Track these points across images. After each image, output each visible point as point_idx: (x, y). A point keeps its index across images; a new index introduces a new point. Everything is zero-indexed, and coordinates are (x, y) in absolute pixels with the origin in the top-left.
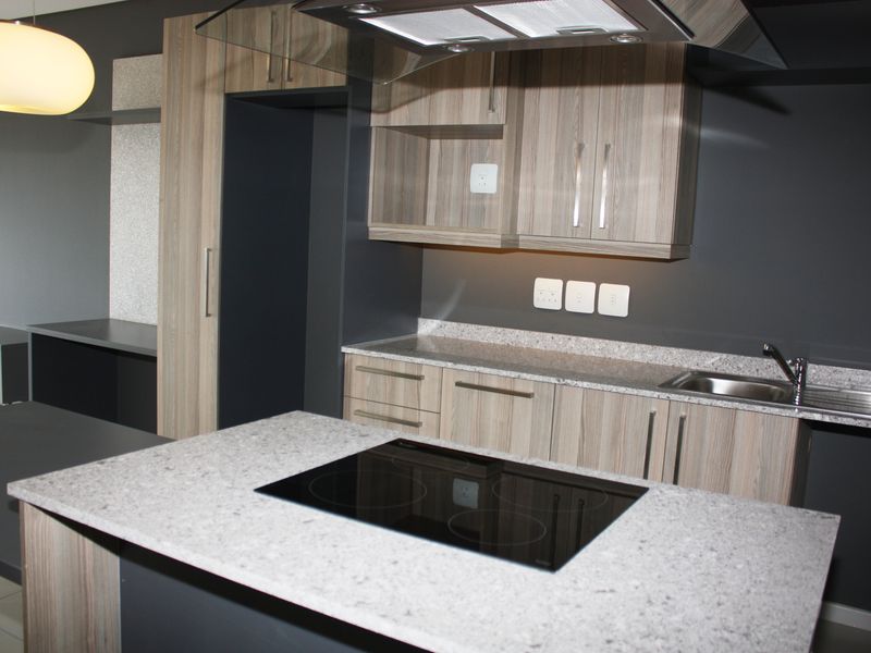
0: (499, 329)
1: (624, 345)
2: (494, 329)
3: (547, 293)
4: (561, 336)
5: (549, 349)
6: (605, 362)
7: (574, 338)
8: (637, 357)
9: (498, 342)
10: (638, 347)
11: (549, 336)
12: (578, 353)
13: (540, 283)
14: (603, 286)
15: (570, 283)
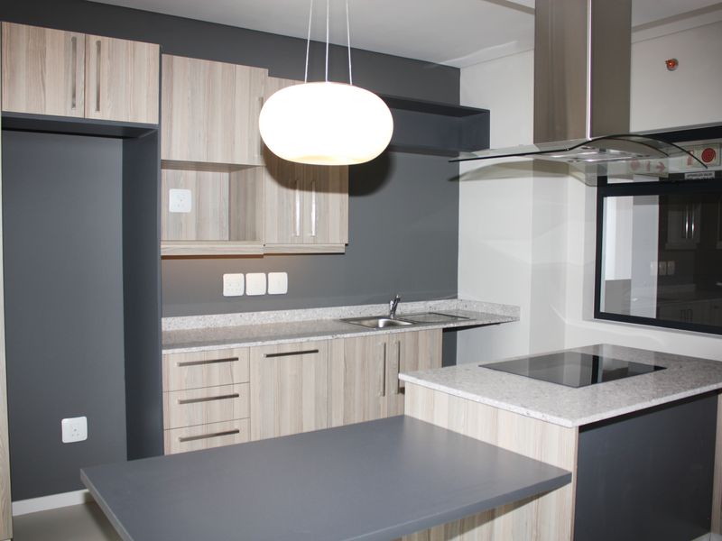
0: (200, 317)
1: (288, 312)
2: (195, 317)
3: (233, 284)
4: (247, 314)
5: (239, 324)
6: (277, 326)
7: (255, 313)
8: (297, 319)
9: (200, 327)
10: (296, 312)
11: (238, 315)
12: (259, 323)
13: (227, 278)
14: (270, 275)
15: (248, 275)
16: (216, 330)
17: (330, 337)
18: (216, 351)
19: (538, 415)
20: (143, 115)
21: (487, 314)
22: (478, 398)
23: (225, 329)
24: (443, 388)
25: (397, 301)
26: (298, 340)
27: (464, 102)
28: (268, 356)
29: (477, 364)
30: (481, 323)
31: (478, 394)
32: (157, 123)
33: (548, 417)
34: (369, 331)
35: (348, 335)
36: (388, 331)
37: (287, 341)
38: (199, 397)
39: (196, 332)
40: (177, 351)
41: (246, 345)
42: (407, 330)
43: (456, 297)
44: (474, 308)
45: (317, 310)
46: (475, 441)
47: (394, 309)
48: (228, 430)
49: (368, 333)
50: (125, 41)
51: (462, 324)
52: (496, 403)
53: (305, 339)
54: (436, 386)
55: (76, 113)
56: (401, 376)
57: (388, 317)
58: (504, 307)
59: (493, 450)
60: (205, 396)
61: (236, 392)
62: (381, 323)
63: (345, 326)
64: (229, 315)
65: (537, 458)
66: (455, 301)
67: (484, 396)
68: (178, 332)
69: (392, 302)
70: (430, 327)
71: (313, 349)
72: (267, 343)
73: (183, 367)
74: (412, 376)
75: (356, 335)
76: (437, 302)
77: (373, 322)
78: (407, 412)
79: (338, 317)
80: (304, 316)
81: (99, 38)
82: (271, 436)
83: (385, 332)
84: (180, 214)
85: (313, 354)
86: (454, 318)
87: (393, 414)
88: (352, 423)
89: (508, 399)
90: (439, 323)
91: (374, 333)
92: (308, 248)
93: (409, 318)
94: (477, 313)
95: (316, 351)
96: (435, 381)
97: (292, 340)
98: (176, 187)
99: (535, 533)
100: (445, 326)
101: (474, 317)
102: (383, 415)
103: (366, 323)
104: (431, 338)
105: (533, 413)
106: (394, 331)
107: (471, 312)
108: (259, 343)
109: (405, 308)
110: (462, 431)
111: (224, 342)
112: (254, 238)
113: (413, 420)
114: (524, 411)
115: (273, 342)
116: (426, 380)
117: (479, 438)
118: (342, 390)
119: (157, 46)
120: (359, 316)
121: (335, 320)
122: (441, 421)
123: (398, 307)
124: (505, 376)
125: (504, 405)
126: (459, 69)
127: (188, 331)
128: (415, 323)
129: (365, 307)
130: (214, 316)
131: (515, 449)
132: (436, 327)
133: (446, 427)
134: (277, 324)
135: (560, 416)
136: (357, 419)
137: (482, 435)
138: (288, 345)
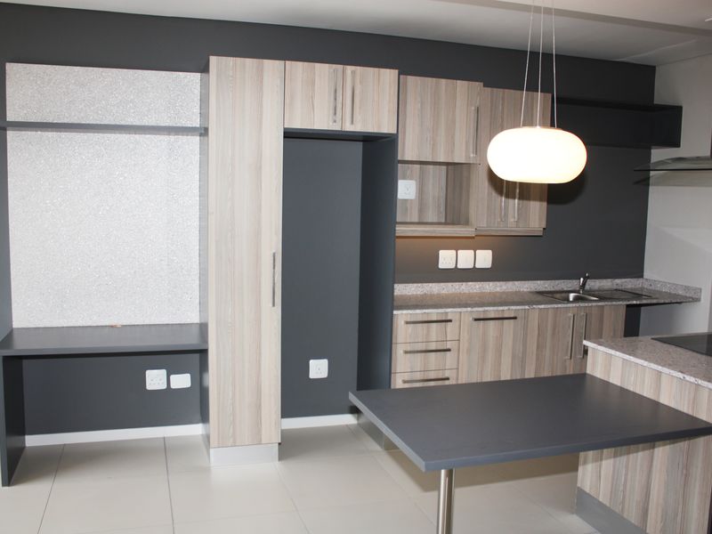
0: (419, 285)
1: (491, 283)
2: (415, 285)
3: (446, 259)
4: (457, 284)
5: (450, 292)
7: (464, 284)
9: (419, 293)
10: (498, 283)
11: (450, 284)
12: (467, 292)
13: (442, 253)
14: (478, 252)
15: (459, 252)
16: (432, 296)
17: (527, 307)
18: (434, 313)
19: (692, 379)
20: (386, 127)
21: (670, 294)
22: (645, 363)
23: (439, 295)
24: (618, 353)
25: (586, 279)
26: (501, 308)
27: (658, 100)
28: (476, 320)
29: (650, 338)
30: (662, 301)
31: (646, 360)
32: (395, 132)
33: (700, 382)
34: (560, 303)
35: (542, 306)
36: (577, 305)
37: (491, 308)
38: (419, 349)
39: (416, 297)
40: (405, 312)
41: (459, 310)
42: (594, 304)
43: (642, 276)
44: (658, 287)
45: (516, 283)
46: (641, 397)
47: (584, 284)
48: (441, 377)
49: (560, 306)
50: (372, 69)
51: (644, 302)
52: (660, 368)
53: (506, 308)
54: (612, 352)
55: (336, 127)
56: (585, 343)
57: (578, 292)
58: (687, 288)
59: (656, 405)
60: (424, 349)
61: (448, 347)
62: (572, 296)
63: (540, 298)
64: (442, 284)
65: (690, 413)
66: (641, 280)
67: (650, 361)
68: (401, 296)
69: (582, 279)
70: (614, 303)
71: (512, 316)
72: (475, 309)
73: (409, 325)
74: (594, 343)
75: (549, 306)
76: (624, 280)
77: (563, 295)
78: (589, 371)
79: (533, 289)
80: (504, 287)
81: (353, 68)
82: (474, 381)
83: (574, 305)
84: (406, 200)
85: (512, 320)
86: (639, 296)
87: (577, 372)
88: (542, 376)
89: (670, 366)
90: (622, 300)
91: (565, 305)
92: (511, 231)
93: (597, 293)
94: (660, 292)
95: (515, 318)
96: (612, 348)
97: (495, 308)
98: (404, 178)
99: (685, 472)
100: (628, 303)
101: (657, 296)
102: (570, 371)
103: (558, 296)
104: (615, 314)
105: (688, 378)
106: (582, 304)
107: (654, 291)
108: (469, 309)
109: (594, 284)
110: (631, 389)
111: (441, 307)
112: (467, 223)
113: (593, 378)
114: (681, 375)
115: (480, 309)
116: (606, 347)
117: (645, 395)
118: (535, 352)
119: (397, 71)
120: (552, 289)
121: (531, 292)
122: (615, 380)
123: (587, 284)
124: (672, 348)
125: (665, 370)
126: (654, 67)
127: (409, 296)
128: (602, 298)
129: (557, 282)
130: (431, 285)
131: (672, 405)
132: (621, 303)
133: (619, 385)
134: (482, 293)
135: (709, 381)
136: (546, 373)
137: (647, 392)
138: (492, 311)
